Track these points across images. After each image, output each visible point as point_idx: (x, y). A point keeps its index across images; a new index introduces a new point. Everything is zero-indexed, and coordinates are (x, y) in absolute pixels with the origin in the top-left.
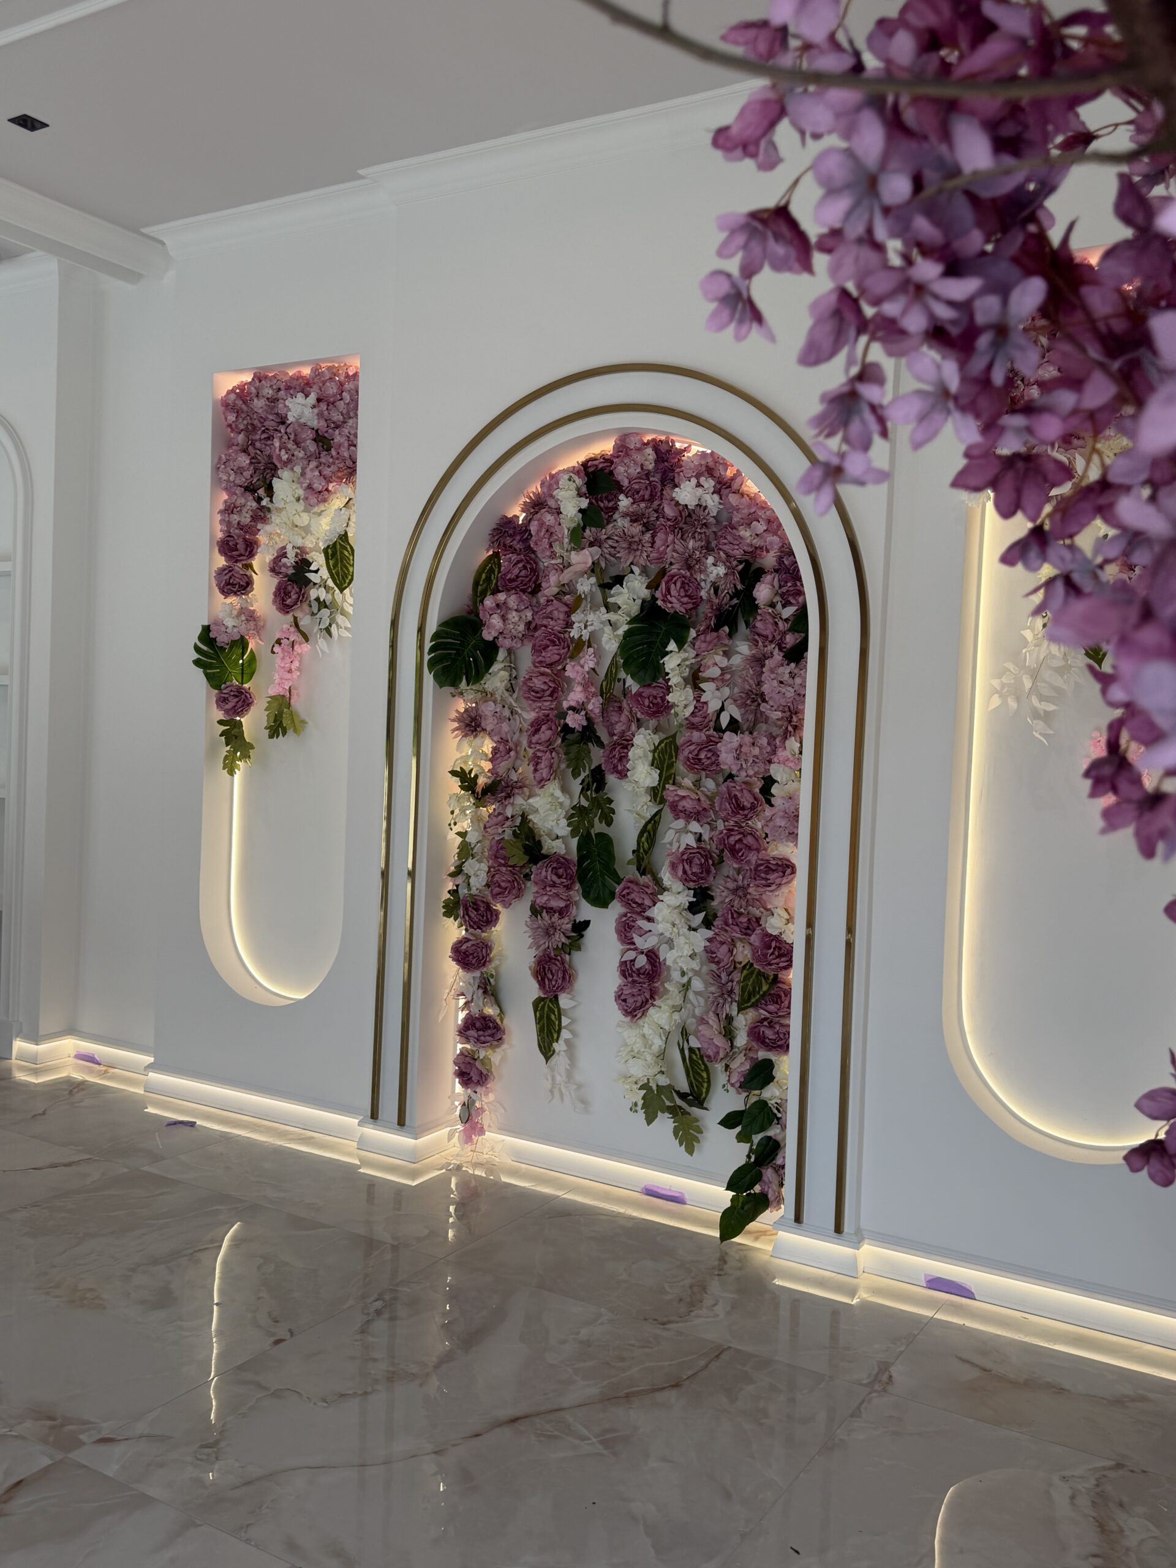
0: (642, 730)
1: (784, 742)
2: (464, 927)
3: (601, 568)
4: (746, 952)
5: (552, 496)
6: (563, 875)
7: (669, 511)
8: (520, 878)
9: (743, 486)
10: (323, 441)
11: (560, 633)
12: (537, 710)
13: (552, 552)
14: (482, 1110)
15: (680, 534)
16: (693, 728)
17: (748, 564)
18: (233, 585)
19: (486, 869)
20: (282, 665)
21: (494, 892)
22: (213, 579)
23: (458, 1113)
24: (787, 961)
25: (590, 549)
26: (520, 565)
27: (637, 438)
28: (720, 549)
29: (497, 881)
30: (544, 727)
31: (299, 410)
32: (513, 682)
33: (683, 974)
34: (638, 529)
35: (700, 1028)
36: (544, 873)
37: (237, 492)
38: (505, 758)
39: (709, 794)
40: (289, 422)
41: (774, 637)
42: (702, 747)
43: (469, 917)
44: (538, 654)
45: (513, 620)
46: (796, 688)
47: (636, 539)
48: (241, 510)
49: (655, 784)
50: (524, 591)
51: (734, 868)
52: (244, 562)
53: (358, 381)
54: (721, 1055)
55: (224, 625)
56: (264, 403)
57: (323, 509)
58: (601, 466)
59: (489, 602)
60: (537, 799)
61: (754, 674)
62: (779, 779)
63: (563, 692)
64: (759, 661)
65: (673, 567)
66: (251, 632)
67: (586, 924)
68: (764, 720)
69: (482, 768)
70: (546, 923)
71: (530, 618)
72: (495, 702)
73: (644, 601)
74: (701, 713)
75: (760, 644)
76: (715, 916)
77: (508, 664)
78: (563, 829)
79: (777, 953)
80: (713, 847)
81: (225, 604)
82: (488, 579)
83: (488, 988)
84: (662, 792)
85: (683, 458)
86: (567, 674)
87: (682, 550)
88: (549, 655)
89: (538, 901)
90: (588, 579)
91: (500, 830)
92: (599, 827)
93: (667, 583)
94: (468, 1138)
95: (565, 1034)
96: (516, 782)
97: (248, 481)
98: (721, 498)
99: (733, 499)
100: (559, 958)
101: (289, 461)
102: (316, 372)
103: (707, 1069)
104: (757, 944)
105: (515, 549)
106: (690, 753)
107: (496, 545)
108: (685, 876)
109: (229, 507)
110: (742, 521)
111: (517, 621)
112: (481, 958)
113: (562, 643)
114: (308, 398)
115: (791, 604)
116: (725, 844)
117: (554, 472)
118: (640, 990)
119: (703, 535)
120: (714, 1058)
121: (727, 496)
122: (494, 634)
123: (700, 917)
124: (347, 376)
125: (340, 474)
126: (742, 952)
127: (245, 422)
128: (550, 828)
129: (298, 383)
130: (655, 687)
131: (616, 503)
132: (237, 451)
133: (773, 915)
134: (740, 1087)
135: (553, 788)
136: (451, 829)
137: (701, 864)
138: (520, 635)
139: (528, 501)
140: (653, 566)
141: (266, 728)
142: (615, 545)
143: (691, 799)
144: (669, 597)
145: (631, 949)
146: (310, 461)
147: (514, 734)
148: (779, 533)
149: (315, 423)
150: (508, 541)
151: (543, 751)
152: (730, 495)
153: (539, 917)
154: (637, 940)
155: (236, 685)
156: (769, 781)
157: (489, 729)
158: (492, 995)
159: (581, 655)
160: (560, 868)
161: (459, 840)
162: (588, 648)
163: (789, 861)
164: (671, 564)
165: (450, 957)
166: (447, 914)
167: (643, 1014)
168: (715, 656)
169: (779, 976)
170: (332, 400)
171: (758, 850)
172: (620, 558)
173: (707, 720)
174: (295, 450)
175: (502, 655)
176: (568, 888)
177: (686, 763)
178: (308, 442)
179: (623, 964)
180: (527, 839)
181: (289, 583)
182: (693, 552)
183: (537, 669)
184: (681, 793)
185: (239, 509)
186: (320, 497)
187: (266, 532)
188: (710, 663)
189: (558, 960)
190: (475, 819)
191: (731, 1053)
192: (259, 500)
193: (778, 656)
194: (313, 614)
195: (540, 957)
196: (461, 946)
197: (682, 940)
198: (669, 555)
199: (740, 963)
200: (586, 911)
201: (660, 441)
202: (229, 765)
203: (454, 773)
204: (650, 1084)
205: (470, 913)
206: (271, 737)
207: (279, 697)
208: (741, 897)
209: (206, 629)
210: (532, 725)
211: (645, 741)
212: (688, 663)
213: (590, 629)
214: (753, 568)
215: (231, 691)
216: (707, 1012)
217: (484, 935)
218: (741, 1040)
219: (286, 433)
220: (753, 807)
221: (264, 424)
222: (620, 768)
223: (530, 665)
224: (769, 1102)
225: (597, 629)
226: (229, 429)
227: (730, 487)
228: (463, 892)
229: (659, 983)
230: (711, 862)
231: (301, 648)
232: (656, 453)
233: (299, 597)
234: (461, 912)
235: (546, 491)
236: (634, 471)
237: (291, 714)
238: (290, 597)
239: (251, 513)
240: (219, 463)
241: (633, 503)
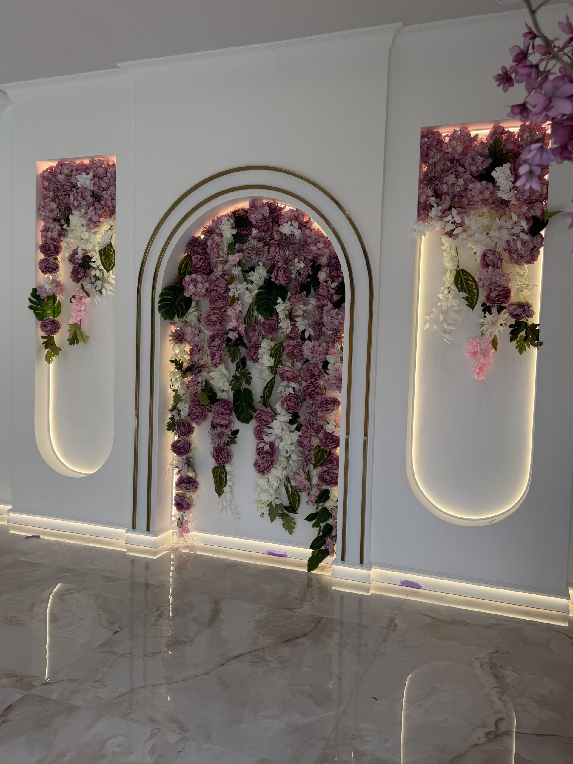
0: (265, 340)
1: (334, 345)
2: (177, 435)
3: (243, 263)
4: (317, 441)
5: (217, 228)
6: (226, 409)
7: (276, 237)
8: (205, 411)
9: (312, 226)
10: (96, 197)
11: (223, 294)
12: (212, 331)
13: (218, 255)
14: (187, 521)
15: (282, 248)
16: (290, 339)
17: (314, 263)
18: (49, 268)
19: (188, 407)
20: (76, 308)
21: (192, 418)
22: (38, 265)
23: (176, 524)
24: (336, 444)
25: (238, 254)
26: (202, 261)
27: (260, 201)
28: (301, 255)
29: (194, 413)
30: (217, 339)
31: (83, 181)
32: (199, 317)
33: (287, 452)
34: (261, 245)
35: (296, 477)
36: (218, 408)
37: (50, 221)
38: (198, 354)
39: (298, 369)
40: (78, 187)
41: (328, 296)
42: (295, 347)
43: (180, 430)
44: (213, 304)
45: (200, 287)
46: (339, 320)
47: (261, 249)
48: (52, 230)
49: (272, 365)
50: (204, 273)
51: (310, 403)
52: (54, 257)
53: (115, 167)
54: (306, 488)
55: (44, 288)
56: (64, 177)
57: (96, 230)
58: (242, 214)
59: (187, 278)
60: (214, 373)
61: (319, 314)
62: (331, 362)
63: (225, 322)
64: (321, 308)
65: (279, 263)
66: (58, 292)
67: (237, 431)
68: (323, 335)
69: (185, 359)
70: (219, 432)
71: (208, 286)
72: (191, 326)
73: (265, 279)
74: (294, 331)
75: (321, 299)
76: (301, 426)
77: (197, 309)
78: (227, 387)
79: (331, 441)
80: (300, 394)
81: (44, 277)
82: (186, 267)
83: (189, 464)
84: (276, 369)
85: (282, 212)
86: (228, 313)
87: (283, 255)
88: (218, 304)
89: (215, 421)
90: (237, 268)
91: (195, 388)
92: (245, 386)
93: (277, 270)
94: (181, 535)
95: (229, 483)
96: (203, 365)
97: (56, 216)
98: (301, 232)
99: (307, 232)
100: (225, 448)
101: (78, 206)
102: (92, 162)
103: (298, 495)
104: (322, 437)
105: (199, 253)
106: (290, 350)
107: (189, 250)
108: (288, 407)
109: (46, 228)
110: (312, 242)
111: (202, 288)
112: (187, 449)
113: (225, 299)
114: (88, 175)
115: (335, 281)
116: (306, 393)
117: (219, 216)
118: (266, 461)
119: (293, 249)
120: (303, 490)
121: (305, 230)
122: (190, 294)
123: (295, 426)
124: (109, 165)
125: (106, 214)
126: (315, 441)
127: (53, 186)
128: (220, 386)
129: (82, 168)
130: (271, 320)
131: (250, 232)
132: (50, 200)
133: (328, 424)
134: (315, 502)
135: (222, 368)
136: (171, 388)
137: (295, 402)
138: (203, 295)
139: (205, 229)
140: (268, 263)
141: (68, 340)
142: (249, 252)
143: (291, 371)
144: (278, 277)
145: (262, 442)
146: (89, 207)
147: (201, 342)
148: (329, 248)
149: (92, 188)
150: (196, 249)
151: (216, 350)
152: (306, 230)
153: (215, 429)
154: (266, 438)
155: (51, 319)
156: (326, 363)
157: (188, 340)
158: (192, 467)
159: (234, 304)
160: (225, 405)
161: (174, 393)
162: (238, 301)
163: (335, 399)
164: (278, 262)
165: (171, 449)
166: (169, 429)
167: (268, 472)
168: (300, 305)
169: (332, 451)
170: (101, 176)
171: (321, 394)
172: (252, 259)
173: (297, 335)
174: (82, 201)
175: (193, 304)
176: (230, 415)
177: (287, 355)
178: (89, 197)
179: (258, 449)
180: (209, 392)
181: (79, 267)
182: (289, 256)
183: (212, 311)
184: (286, 369)
185: (51, 230)
186: (96, 225)
187: (65, 241)
188: (297, 308)
189: (225, 449)
190: (182, 384)
191: (310, 488)
192: (62, 225)
193: (330, 306)
194: (92, 283)
195: (216, 448)
196: (177, 444)
197: (287, 437)
198: (277, 258)
199: (313, 446)
200: (237, 425)
201: (271, 203)
202: (48, 359)
203: (172, 361)
204: (272, 504)
205: (181, 428)
206: (70, 344)
207: (75, 324)
208: (313, 416)
209: (35, 290)
210: (211, 338)
211: (267, 345)
212: (287, 308)
213: (239, 292)
214: (316, 264)
215: (49, 321)
216: (299, 469)
217: (187, 438)
218: (315, 481)
219: (77, 192)
220: (319, 375)
221: (64, 188)
222: (254, 358)
223: (209, 309)
224: (328, 508)
225: (242, 292)
226: (44, 190)
227: (305, 226)
228: (177, 418)
229: (275, 457)
230: (299, 400)
231: (86, 300)
232: (270, 209)
233: (85, 274)
234: (176, 428)
235: (214, 225)
236: (259, 217)
237: (81, 333)
238: (80, 274)
239: (58, 232)
240: (39, 206)
241: (259, 232)
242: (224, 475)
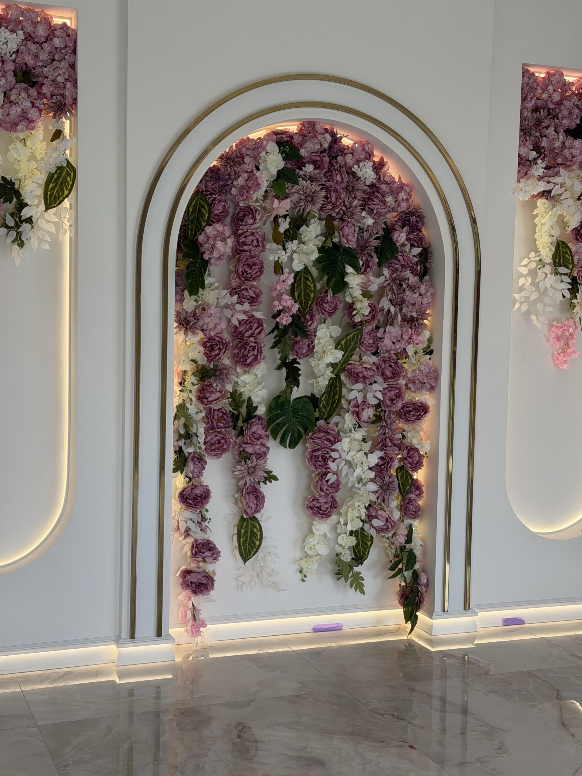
0: (322, 325)
49: (338, 360)
59: (207, 231)
60: (245, 377)
70: (251, 465)
82: (196, 212)
84: (342, 366)
87: (348, 205)
89: (247, 450)
102: (17, 11)
114: (14, 34)
115: (416, 246)
116: (386, 397)
123: (370, 444)
135: (261, 365)
154: (332, 466)
163: (424, 402)
165: (176, 499)
166: (176, 469)
170: (40, 41)
178: (10, 72)
182: (355, 207)
211: (328, 333)
241: (314, 170)
242: (257, 529)
